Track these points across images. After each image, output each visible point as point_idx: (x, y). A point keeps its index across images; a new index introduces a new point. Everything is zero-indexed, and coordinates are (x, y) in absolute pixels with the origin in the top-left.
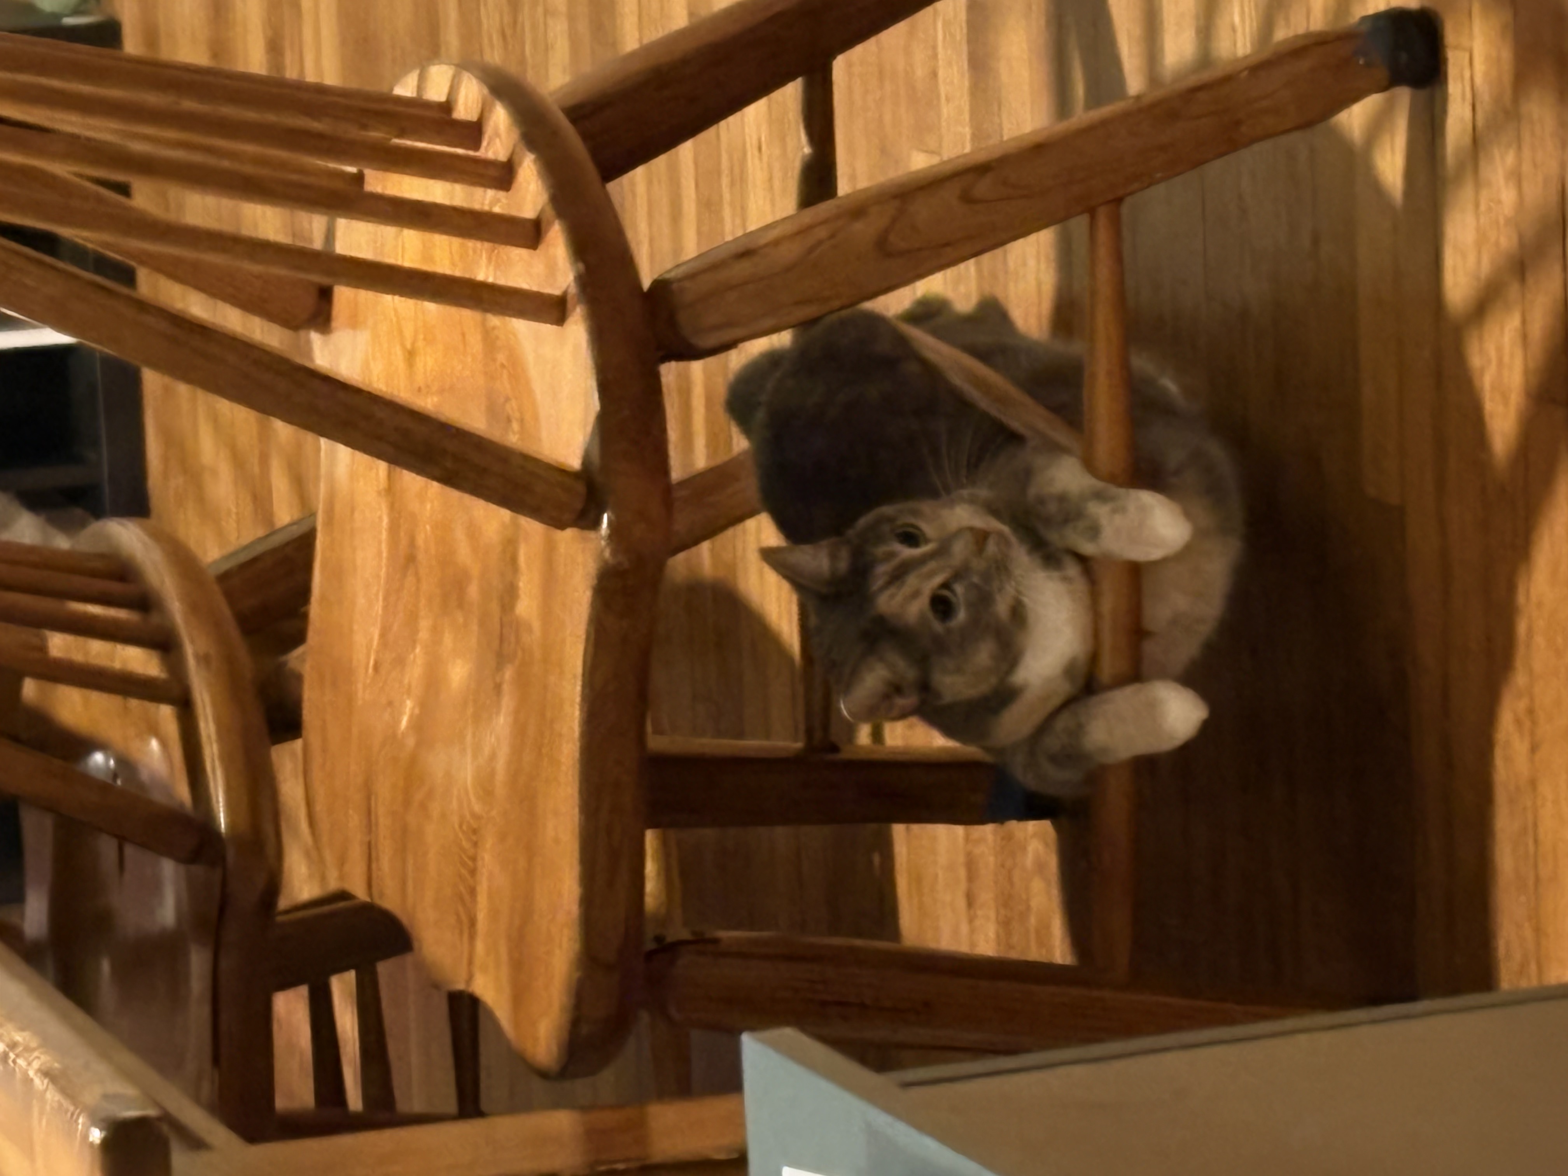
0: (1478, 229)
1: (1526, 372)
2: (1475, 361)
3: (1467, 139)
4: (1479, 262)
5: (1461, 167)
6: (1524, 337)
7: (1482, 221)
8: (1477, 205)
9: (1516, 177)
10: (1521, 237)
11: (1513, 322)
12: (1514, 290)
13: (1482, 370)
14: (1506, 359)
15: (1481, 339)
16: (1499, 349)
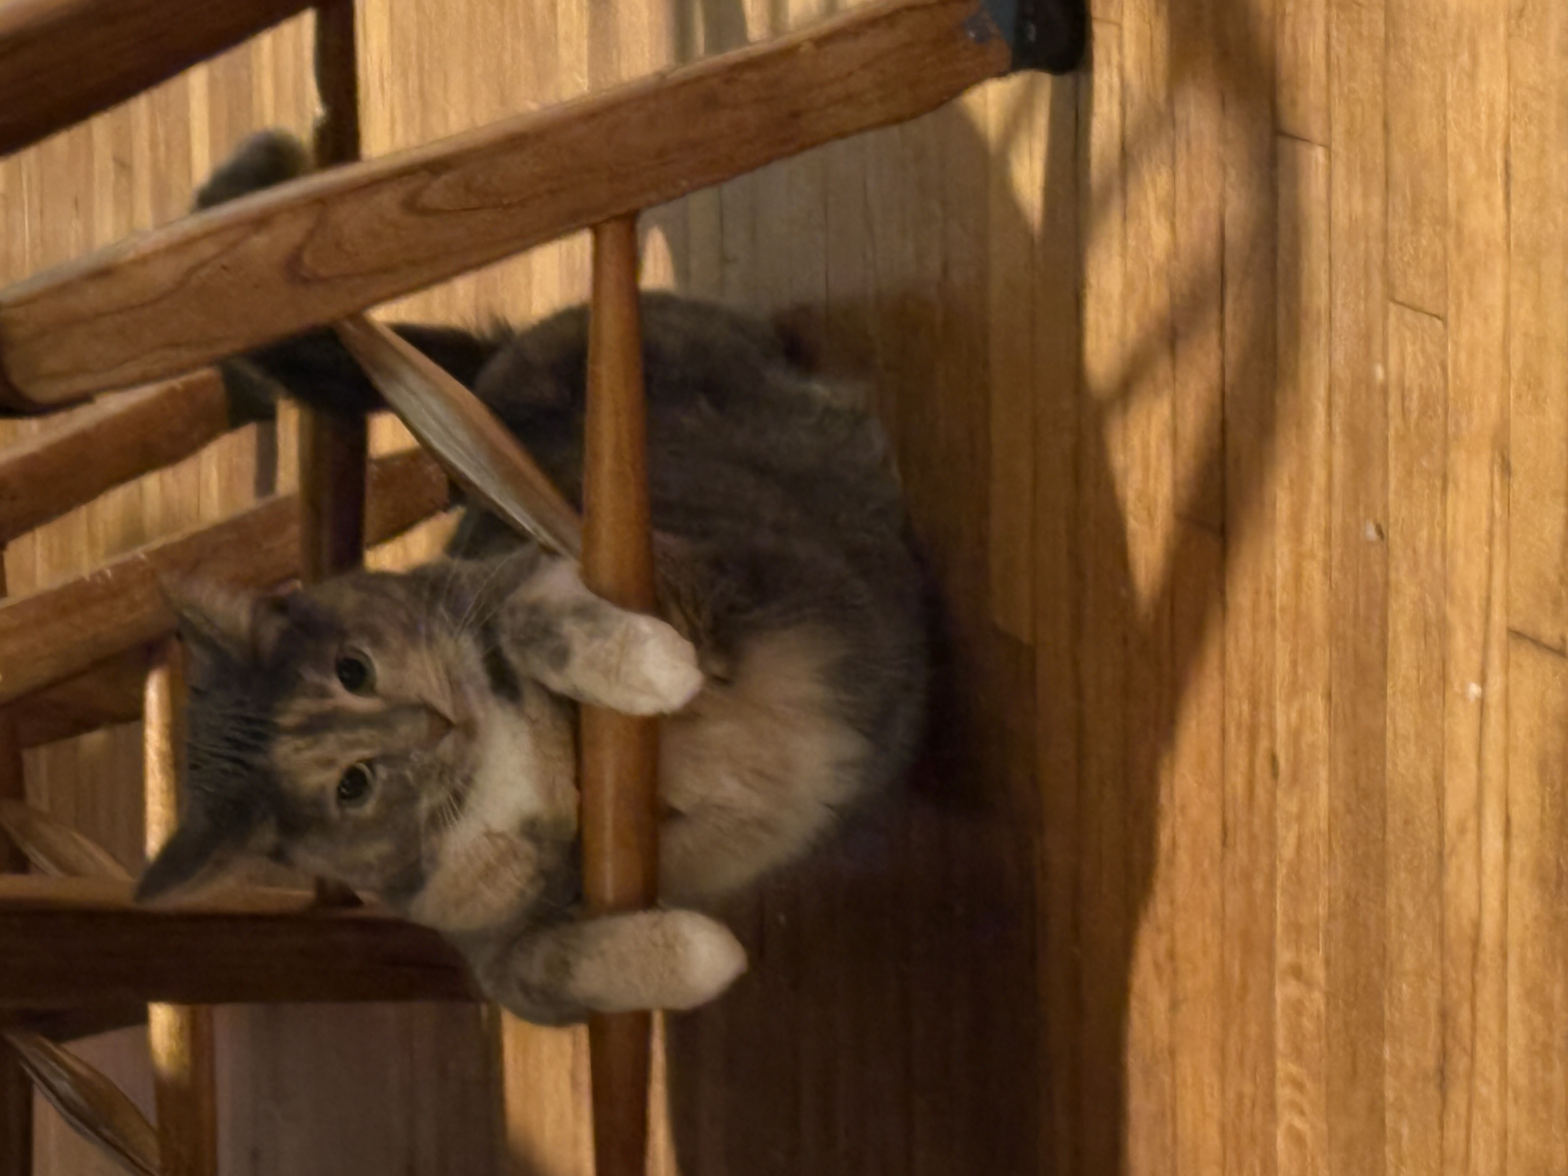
0: (1125, 275)
1: (1175, 485)
2: (1119, 459)
3: (1115, 152)
4: (1124, 321)
5: (1107, 189)
6: (1175, 434)
7: (1130, 264)
8: (1124, 246)
9: (1170, 211)
10: (1172, 295)
11: (1162, 409)
12: (1162, 369)
13: (1126, 471)
14: (1153, 461)
15: (1125, 427)
16: (1146, 445)
